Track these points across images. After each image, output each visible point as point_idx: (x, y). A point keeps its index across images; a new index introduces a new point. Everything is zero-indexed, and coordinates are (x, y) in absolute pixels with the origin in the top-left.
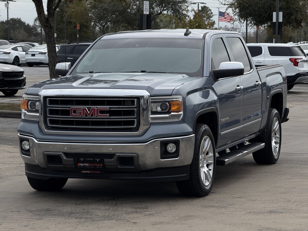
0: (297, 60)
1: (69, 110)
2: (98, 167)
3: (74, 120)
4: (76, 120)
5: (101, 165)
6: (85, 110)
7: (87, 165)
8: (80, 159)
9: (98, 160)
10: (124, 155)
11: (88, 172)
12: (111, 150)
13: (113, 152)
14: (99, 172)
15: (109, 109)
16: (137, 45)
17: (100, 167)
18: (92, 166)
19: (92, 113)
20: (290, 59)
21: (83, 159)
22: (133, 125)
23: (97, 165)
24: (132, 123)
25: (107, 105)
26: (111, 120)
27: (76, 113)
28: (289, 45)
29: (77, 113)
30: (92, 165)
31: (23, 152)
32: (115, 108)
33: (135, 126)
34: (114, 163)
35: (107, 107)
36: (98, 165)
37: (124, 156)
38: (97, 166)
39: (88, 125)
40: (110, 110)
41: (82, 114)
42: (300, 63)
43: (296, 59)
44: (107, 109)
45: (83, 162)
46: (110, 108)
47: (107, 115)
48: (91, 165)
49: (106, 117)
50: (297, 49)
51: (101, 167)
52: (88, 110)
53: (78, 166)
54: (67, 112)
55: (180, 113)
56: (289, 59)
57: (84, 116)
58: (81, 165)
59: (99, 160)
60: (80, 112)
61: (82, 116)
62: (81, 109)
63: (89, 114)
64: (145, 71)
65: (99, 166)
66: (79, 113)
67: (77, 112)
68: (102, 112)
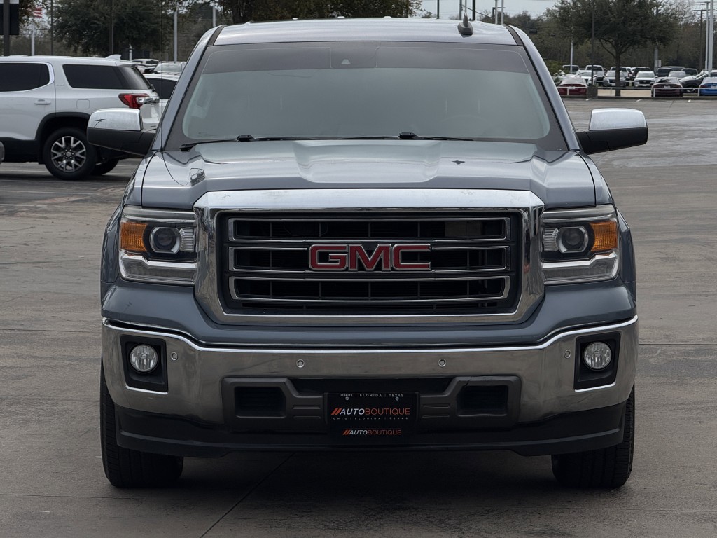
0: (137, 99)
1: (308, 251)
2: (396, 416)
3: (318, 282)
4: (323, 283)
5: (406, 411)
6: (357, 253)
7: (362, 411)
8: (342, 395)
9: (397, 399)
10: (482, 381)
11: (365, 432)
12: (442, 368)
13: (449, 372)
14: (398, 432)
15: (431, 246)
16: (346, 62)
17: (401, 417)
18: (377, 416)
19: (381, 259)
20: (122, 97)
21: (351, 395)
22: (500, 292)
23: (391, 412)
24: (497, 286)
25: (424, 235)
26: (436, 279)
27: (327, 262)
28: (113, 60)
29: (330, 260)
30: (378, 411)
31: (135, 378)
32: (449, 243)
33: (504, 296)
34: (449, 405)
35: (424, 243)
36: (395, 411)
37: (480, 385)
38: (393, 416)
39: (364, 295)
40: (435, 251)
41: (348, 264)
42: (144, 106)
43: (135, 97)
44: (427, 247)
45: (347, 405)
46: (434, 245)
47: (427, 266)
48: (374, 411)
49: (422, 271)
50: (130, 71)
51: (404, 416)
52: (367, 252)
53: (334, 416)
54: (299, 259)
55: (612, 255)
56: (117, 96)
57: (355, 270)
58: (343, 412)
59: (402, 396)
60: (343, 259)
61: (347, 270)
62: (344, 248)
63: (370, 264)
64: (414, 136)
65: (399, 415)
66: (337, 262)
67: (332, 257)
68: (409, 256)
